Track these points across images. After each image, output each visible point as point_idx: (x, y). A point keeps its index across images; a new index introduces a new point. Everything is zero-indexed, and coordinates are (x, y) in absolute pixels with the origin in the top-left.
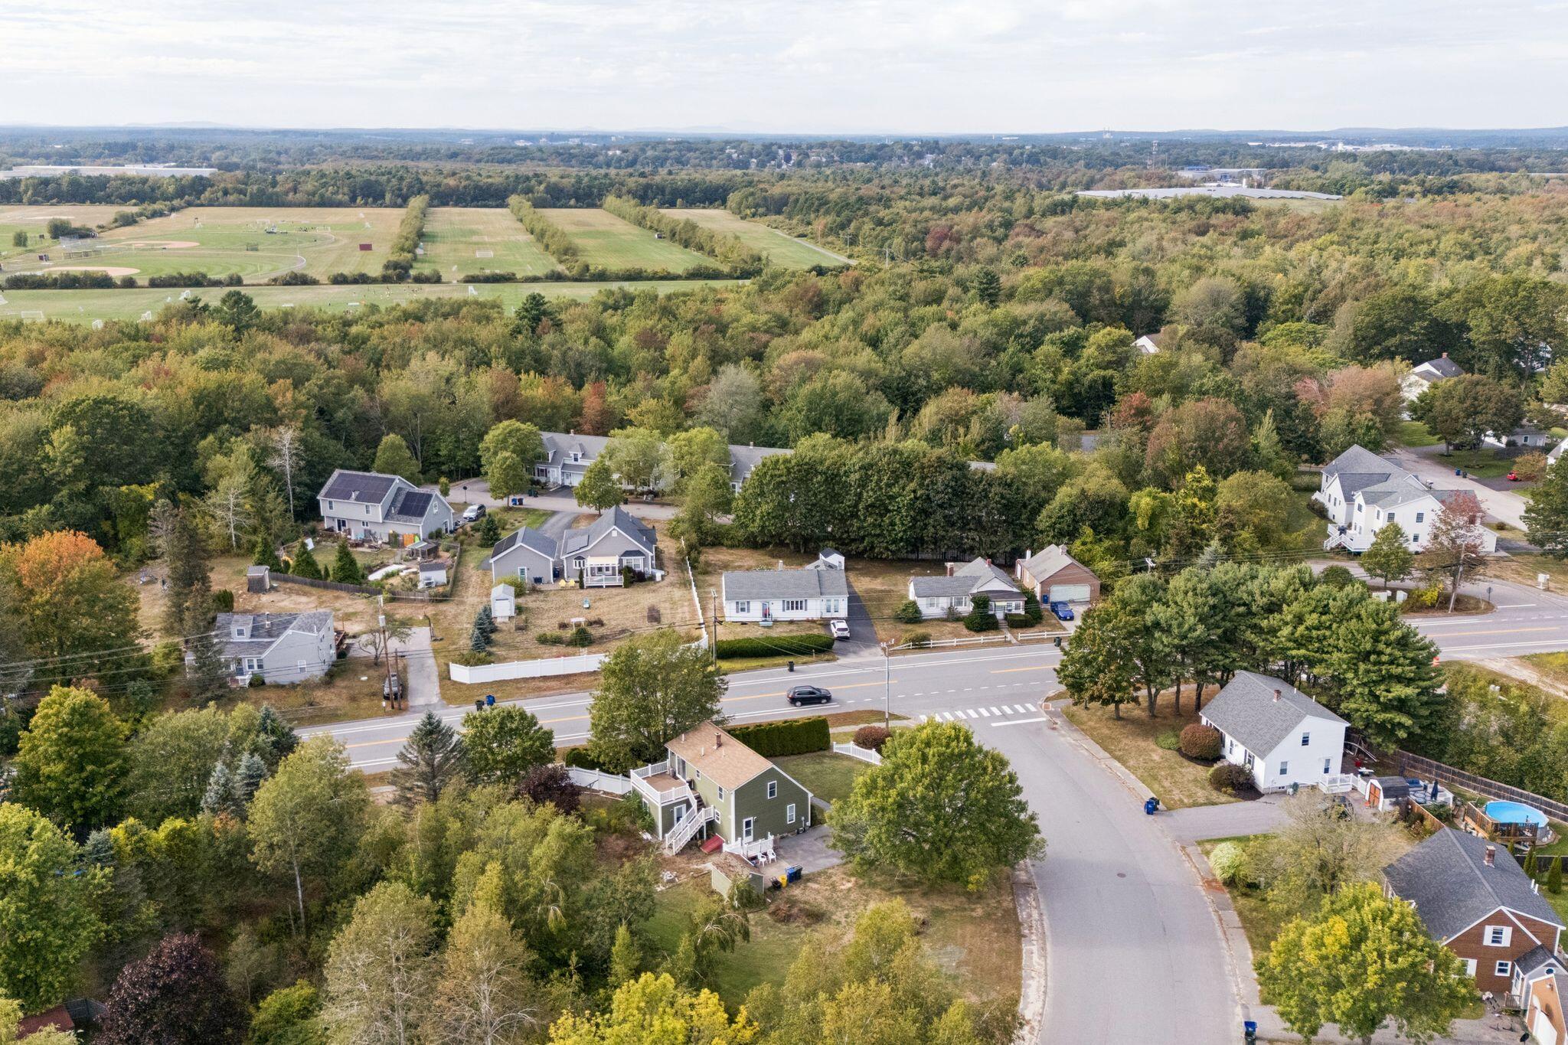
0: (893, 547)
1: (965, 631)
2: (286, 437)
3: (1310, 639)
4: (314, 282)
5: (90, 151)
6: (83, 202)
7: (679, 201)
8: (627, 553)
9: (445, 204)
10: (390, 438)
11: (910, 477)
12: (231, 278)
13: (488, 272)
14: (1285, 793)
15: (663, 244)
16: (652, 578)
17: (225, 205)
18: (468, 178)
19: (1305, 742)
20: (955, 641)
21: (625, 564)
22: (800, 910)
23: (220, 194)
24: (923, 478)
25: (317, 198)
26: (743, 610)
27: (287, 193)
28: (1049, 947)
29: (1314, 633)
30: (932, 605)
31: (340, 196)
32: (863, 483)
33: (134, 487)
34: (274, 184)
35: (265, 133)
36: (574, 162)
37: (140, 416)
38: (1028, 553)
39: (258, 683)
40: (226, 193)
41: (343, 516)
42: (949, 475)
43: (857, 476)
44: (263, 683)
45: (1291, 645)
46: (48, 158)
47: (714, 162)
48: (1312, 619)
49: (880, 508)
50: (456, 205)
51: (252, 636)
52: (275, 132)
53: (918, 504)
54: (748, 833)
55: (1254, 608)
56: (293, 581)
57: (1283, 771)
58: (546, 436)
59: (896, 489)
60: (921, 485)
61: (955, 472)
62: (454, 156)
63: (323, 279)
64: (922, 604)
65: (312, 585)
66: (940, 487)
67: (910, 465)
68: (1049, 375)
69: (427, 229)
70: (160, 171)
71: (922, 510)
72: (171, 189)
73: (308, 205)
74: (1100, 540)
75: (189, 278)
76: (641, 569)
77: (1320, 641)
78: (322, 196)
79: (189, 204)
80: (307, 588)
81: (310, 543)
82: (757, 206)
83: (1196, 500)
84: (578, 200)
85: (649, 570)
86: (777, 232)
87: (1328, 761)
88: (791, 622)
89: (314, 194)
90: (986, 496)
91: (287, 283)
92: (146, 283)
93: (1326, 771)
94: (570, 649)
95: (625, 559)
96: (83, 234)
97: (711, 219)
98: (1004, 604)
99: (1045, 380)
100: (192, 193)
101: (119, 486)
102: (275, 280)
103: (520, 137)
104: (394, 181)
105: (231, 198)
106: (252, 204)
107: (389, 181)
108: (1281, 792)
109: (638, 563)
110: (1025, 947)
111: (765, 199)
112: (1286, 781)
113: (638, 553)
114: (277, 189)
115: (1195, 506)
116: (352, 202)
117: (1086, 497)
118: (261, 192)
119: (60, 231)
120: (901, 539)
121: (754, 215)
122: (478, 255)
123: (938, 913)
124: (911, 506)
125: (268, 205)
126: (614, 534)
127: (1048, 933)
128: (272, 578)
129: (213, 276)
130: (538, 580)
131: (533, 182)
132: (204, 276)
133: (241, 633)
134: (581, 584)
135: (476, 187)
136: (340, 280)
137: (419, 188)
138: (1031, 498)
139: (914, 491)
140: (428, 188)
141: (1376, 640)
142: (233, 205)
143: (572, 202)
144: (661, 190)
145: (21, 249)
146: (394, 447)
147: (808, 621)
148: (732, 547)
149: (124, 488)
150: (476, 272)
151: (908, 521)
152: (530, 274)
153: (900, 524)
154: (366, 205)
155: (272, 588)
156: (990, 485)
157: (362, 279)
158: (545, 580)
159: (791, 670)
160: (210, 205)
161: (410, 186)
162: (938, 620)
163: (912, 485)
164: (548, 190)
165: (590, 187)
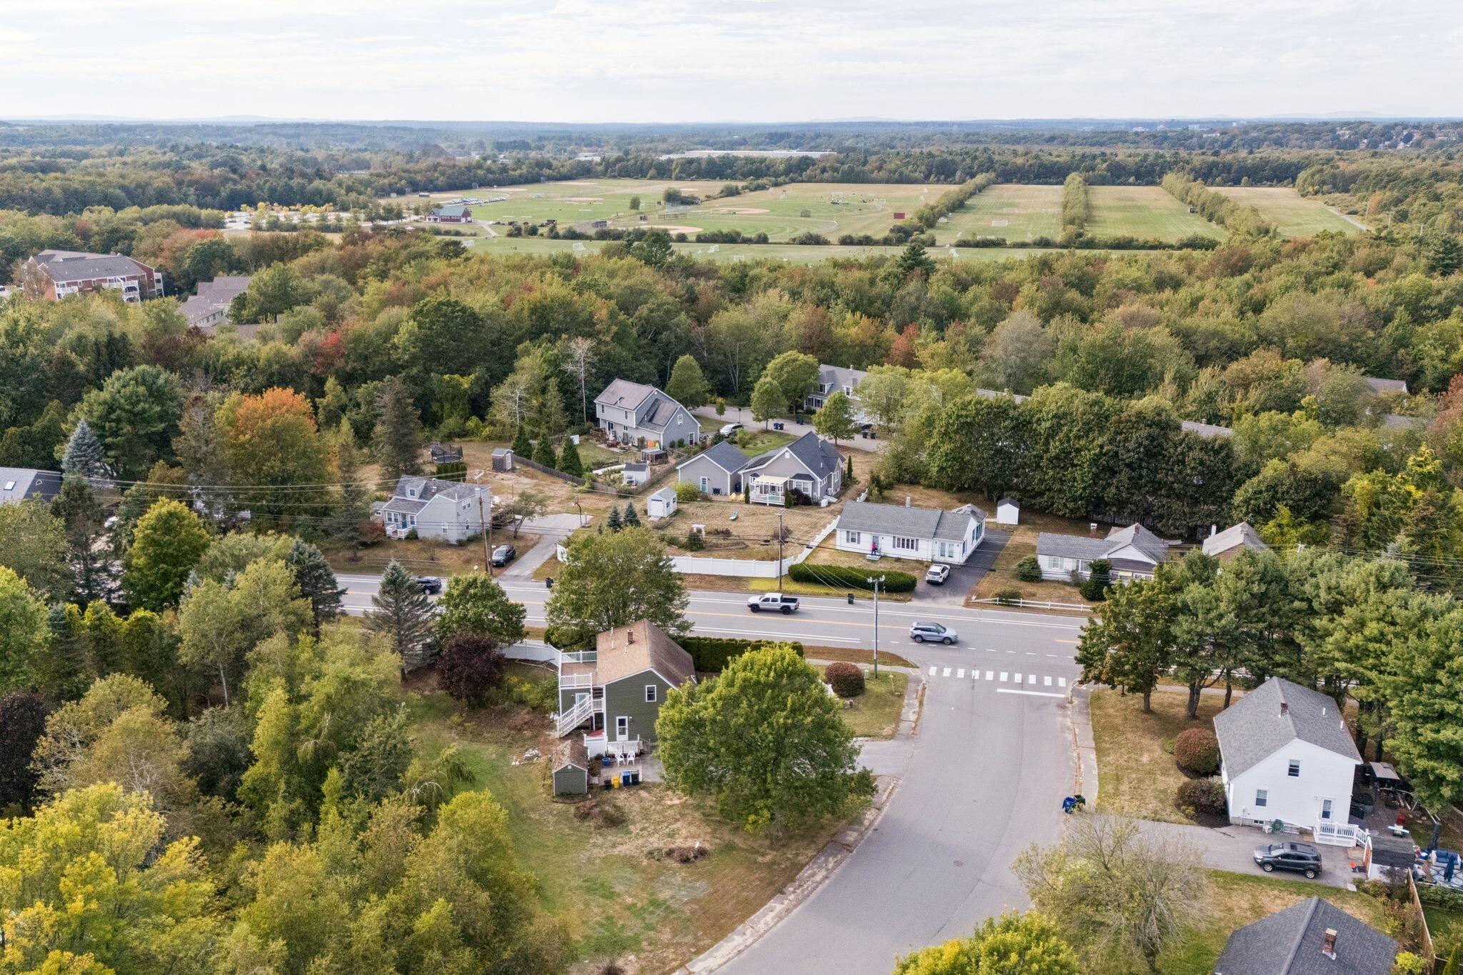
0: (1071, 505)
1: (1079, 597)
2: (581, 347)
3: (1366, 653)
4: (826, 243)
5: (755, 141)
6: (714, 178)
7: (1245, 179)
8: (798, 476)
9: (1008, 181)
10: (686, 359)
11: (1102, 431)
12: (759, 236)
13: (979, 238)
14: (1260, 829)
15: (1192, 217)
16: (817, 504)
17: (821, 181)
18: (1037, 157)
19: (1294, 771)
20: (1059, 605)
21: (794, 486)
22: (601, 812)
23: (818, 172)
24: (1117, 433)
25: (897, 175)
26: (853, 540)
27: (872, 172)
28: (795, 911)
29: (1371, 646)
30: (1055, 565)
31: (916, 174)
32: (1052, 433)
33: (456, 376)
34: (865, 163)
35: (909, 124)
36: (1165, 145)
37: (471, 319)
38: (1214, 528)
39: (413, 537)
40: (824, 170)
41: (612, 420)
42: (1144, 432)
43: (1048, 424)
44: (417, 538)
45: (1337, 655)
46: (713, 146)
47: (1317, 143)
48: (1373, 628)
49: (1064, 460)
50: (1019, 182)
51: (421, 497)
52: (917, 124)
53: (1103, 461)
54: (622, 732)
55: (1315, 605)
56: (533, 466)
57: (1261, 802)
58: (824, 369)
59: (1082, 442)
60: (1111, 441)
61: (1154, 431)
62: (1051, 139)
63: (833, 239)
64: (1044, 562)
65: (544, 471)
66: (1131, 445)
67: (1107, 418)
68: (1441, 352)
69: (968, 202)
70: (779, 154)
71: (1106, 467)
72: (782, 167)
73: (888, 182)
74: (1301, 524)
75: (727, 235)
76: (809, 493)
77: (1377, 657)
78: (901, 174)
79: (793, 181)
80: (539, 473)
81: (576, 439)
82: (1323, 183)
83: (1412, 488)
84: (1137, 179)
85: (818, 494)
86: (1332, 210)
87: (1327, 802)
88: (898, 560)
89: (895, 172)
90: (1183, 462)
91: (802, 243)
92: (694, 238)
93: (1326, 815)
94: (681, 551)
95: (795, 481)
96: (689, 201)
97: (1269, 196)
98: (1129, 574)
99: (1432, 359)
100: (797, 171)
101: (442, 374)
102: (794, 240)
103: (1138, 124)
104: (968, 161)
105: (826, 175)
106: (842, 180)
107: (964, 160)
108: (1256, 827)
109: (806, 487)
110: (771, 903)
111: (1334, 176)
112: (1266, 815)
113: (808, 477)
114: (866, 168)
115: (1409, 493)
116: (925, 180)
117: (1295, 474)
118: (851, 170)
119: (672, 198)
120: (1081, 498)
121: (1316, 193)
122: (994, 224)
123: (729, 848)
124: (1095, 461)
125: (855, 182)
126: (787, 455)
127: (812, 897)
128: (514, 460)
129: (746, 235)
130: (717, 491)
131: (1098, 160)
132: (738, 234)
133: (412, 494)
134: (747, 501)
135: (1042, 165)
136: (848, 241)
137: (989, 166)
138: (1238, 469)
139: (1101, 447)
140: (997, 166)
141: (1438, 665)
142: (827, 181)
143: (1132, 179)
144: (1227, 168)
145: (634, 211)
146: (686, 367)
147: (917, 561)
148: (928, 487)
149: (446, 377)
150: (969, 238)
151: (1088, 479)
152: (1019, 240)
153: (1080, 477)
154: (938, 182)
155: (513, 470)
156: (1190, 449)
157: (867, 241)
158: (723, 491)
159: (851, 602)
160: (809, 181)
161: (981, 165)
162: (1058, 582)
163: (1099, 441)
164: (1109, 169)
165: (1153, 165)
